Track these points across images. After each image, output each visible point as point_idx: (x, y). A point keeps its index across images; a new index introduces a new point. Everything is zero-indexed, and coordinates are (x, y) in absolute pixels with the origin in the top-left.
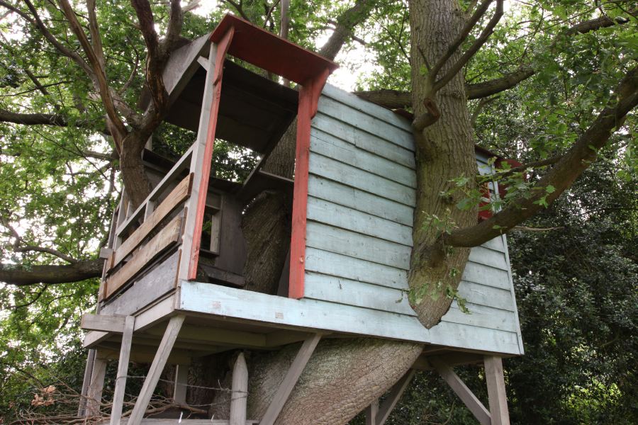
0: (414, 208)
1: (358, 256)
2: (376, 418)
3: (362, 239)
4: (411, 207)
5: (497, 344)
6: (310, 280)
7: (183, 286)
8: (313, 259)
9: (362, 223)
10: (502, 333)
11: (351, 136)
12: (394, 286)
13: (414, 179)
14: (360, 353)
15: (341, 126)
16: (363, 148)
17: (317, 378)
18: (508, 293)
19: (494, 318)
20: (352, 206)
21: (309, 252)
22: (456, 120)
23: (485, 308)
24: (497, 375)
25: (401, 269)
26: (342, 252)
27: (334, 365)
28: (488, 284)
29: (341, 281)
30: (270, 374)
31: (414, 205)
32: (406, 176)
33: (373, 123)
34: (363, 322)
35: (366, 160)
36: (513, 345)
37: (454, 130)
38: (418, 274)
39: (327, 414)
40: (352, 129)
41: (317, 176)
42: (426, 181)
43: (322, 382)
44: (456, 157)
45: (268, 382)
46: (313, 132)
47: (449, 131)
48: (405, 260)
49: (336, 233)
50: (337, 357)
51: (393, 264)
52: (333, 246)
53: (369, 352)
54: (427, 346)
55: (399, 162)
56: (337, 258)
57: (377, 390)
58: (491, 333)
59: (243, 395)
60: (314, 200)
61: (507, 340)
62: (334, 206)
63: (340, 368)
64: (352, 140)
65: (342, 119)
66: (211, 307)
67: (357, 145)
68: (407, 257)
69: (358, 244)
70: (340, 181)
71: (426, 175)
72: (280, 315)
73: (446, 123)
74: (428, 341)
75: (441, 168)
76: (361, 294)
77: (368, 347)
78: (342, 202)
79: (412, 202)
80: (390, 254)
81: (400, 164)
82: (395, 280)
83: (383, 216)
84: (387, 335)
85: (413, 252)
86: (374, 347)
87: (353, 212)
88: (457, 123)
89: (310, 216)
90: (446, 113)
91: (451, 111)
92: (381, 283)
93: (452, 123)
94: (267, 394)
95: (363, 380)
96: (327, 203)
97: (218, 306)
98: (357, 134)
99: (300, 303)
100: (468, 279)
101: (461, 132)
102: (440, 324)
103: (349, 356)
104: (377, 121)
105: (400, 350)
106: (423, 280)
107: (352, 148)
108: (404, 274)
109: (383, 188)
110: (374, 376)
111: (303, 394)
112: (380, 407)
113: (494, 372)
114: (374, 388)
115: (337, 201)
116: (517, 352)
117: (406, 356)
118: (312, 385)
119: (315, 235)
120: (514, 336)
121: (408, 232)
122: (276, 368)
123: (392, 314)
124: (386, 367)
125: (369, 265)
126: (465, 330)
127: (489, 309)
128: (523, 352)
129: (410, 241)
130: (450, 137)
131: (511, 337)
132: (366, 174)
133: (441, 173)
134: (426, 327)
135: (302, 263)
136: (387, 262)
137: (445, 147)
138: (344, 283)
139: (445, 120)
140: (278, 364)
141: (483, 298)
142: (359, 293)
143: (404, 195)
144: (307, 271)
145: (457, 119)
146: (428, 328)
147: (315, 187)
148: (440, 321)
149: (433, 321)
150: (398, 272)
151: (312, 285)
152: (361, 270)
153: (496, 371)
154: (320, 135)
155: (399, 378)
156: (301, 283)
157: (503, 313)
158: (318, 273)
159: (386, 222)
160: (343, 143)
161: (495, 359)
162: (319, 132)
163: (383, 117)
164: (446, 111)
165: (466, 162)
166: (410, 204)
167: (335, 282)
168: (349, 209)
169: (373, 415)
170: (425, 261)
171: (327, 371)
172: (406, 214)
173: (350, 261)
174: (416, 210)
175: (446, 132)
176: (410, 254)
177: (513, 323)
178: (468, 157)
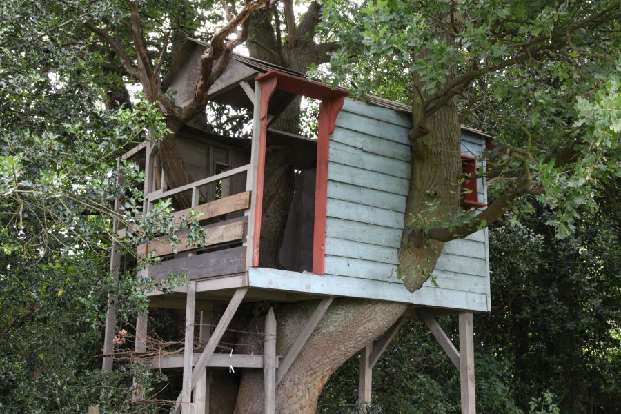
0: (407, 197)
1: (362, 241)
2: (370, 357)
3: (365, 227)
4: (405, 196)
5: (468, 303)
6: (328, 261)
7: (250, 271)
8: (331, 246)
9: (365, 214)
10: (473, 294)
11: (359, 141)
12: (387, 261)
13: (409, 170)
14: (360, 309)
15: (351, 134)
16: (369, 150)
17: (328, 326)
18: (484, 261)
19: (468, 283)
20: (358, 201)
21: (328, 241)
22: (445, 125)
23: (461, 275)
24: (467, 326)
25: (393, 248)
26: (350, 238)
27: (341, 317)
28: (465, 254)
29: (349, 259)
30: (290, 322)
31: (407, 194)
32: (402, 168)
33: (377, 126)
34: (364, 289)
35: (370, 161)
36: (483, 304)
37: (443, 134)
38: (406, 252)
39: (334, 352)
40: (360, 135)
41: (333, 181)
42: (417, 176)
43: (331, 329)
44: (442, 158)
45: (289, 328)
46: (331, 144)
47: (439, 135)
48: (397, 241)
49: (345, 225)
50: (344, 311)
51: (388, 245)
52: (344, 234)
53: (367, 308)
54: (410, 305)
55: (397, 157)
56: (347, 243)
57: (372, 336)
58: (464, 294)
59: (273, 337)
60: (331, 200)
61: (477, 300)
62: (345, 204)
63: (345, 319)
64: (359, 145)
65: (353, 128)
66: (267, 283)
67: (364, 149)
68: (399, 238)
69: (362, 231)
70: (350, 182)
71: (418, 171)
72: (308, 287)
73: (438, 128)
74: (411, 302)
75: (430, 168)
76: (363, 269)
77: (367, 304)
78: (351, 200)
79: (405, 192)
80: (386, 236)
81: (398, 159)
82: (388, 256)
83: (382, 207)
84: (381, 298)
85: (403, 234)
86: (370, 305)
87: (359, 206)
88: (446, 128)
89: (328, 214)
90: (438, 119)
91: (443, 118)
92: (377, 260)
93: (443, 129)
94: (289, 337)
95: (362, 328)
96: (340, 202)
97: (271, 283)
98: (365, 138)
99: (321, 278)
100: (448, 251)
101: (449, 136)
102: (422, 288)
103: (352, 311)
104: (381, 123)
105: (390, 308)
106: (410, 257)
107: (359, 152)
108: (395, 252)
109: (383, 183)
110: (369, 325)
111: (317, 337)
112: (373, 349)
113: (465, 324)
114: (370, 334)
115: (347, 199)
116: (485, 309)
117: (394, 311)
118: (324, 331)
119: (332, 228)
120: (484, 296)
121: (401, 217)
122: (296, 318)
123: (385, 283)
124: (379, 319)
125: (369, 246)
126: (441, 293)
127: (464, 276)
128: (490, 310)
129: (402, 225)
130: (439, 141)
131: (481, 298)
132: (371, 172)
133: (430, 171)
134: (410, 291)
135: (323, 250)
136: (383, 243)
137: (434, 150)
138: (351, 262)
139: (437, 126)
140: (298, 315)
141: (460, 267)
142: (362, 268)
143: (399, 187)
144: (326, 255)
145: (447, 124)
146: (412, 292)
147: (332, 190)
148: (422, 286)
149: (415, 287)
150: (391, 250)
151: (330, 264)
152: (363, 251)
153: (467, 323)
154: (336, 146)
155: (388, 327)
156: (322, 264)
157: (477, 278)
158: (333, 255)
159: (384, 211)
160: (353, 149)
161: (467, 314)
162: (335, 143)
163: (385, 118)
164: (439, 117)
165: (451, 161)
166: (404, 194)
167: (345, 261)
168: (356, 205)
169: (367, 355)
170: (412, 243)
171: (336, 322)
172: (400, 202)
173: (356, 245)
174: (409, 199)
175: (436, 135)
176: (401, 235)
177: (485, 286)
178: (452, 157)
